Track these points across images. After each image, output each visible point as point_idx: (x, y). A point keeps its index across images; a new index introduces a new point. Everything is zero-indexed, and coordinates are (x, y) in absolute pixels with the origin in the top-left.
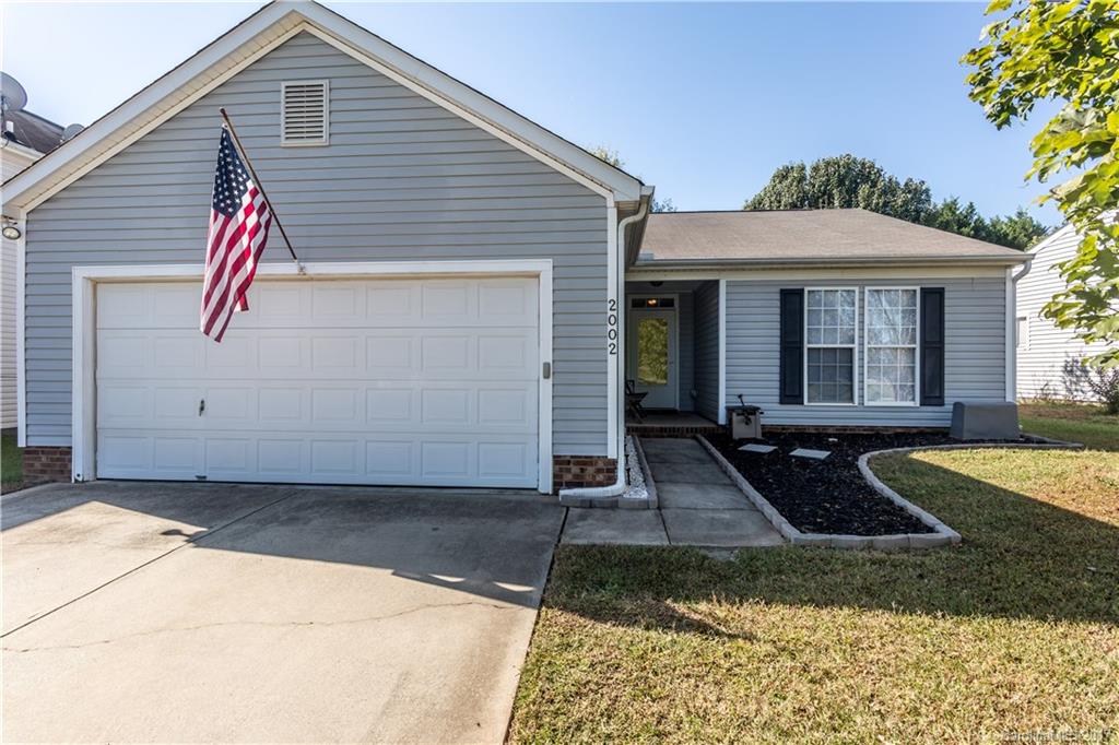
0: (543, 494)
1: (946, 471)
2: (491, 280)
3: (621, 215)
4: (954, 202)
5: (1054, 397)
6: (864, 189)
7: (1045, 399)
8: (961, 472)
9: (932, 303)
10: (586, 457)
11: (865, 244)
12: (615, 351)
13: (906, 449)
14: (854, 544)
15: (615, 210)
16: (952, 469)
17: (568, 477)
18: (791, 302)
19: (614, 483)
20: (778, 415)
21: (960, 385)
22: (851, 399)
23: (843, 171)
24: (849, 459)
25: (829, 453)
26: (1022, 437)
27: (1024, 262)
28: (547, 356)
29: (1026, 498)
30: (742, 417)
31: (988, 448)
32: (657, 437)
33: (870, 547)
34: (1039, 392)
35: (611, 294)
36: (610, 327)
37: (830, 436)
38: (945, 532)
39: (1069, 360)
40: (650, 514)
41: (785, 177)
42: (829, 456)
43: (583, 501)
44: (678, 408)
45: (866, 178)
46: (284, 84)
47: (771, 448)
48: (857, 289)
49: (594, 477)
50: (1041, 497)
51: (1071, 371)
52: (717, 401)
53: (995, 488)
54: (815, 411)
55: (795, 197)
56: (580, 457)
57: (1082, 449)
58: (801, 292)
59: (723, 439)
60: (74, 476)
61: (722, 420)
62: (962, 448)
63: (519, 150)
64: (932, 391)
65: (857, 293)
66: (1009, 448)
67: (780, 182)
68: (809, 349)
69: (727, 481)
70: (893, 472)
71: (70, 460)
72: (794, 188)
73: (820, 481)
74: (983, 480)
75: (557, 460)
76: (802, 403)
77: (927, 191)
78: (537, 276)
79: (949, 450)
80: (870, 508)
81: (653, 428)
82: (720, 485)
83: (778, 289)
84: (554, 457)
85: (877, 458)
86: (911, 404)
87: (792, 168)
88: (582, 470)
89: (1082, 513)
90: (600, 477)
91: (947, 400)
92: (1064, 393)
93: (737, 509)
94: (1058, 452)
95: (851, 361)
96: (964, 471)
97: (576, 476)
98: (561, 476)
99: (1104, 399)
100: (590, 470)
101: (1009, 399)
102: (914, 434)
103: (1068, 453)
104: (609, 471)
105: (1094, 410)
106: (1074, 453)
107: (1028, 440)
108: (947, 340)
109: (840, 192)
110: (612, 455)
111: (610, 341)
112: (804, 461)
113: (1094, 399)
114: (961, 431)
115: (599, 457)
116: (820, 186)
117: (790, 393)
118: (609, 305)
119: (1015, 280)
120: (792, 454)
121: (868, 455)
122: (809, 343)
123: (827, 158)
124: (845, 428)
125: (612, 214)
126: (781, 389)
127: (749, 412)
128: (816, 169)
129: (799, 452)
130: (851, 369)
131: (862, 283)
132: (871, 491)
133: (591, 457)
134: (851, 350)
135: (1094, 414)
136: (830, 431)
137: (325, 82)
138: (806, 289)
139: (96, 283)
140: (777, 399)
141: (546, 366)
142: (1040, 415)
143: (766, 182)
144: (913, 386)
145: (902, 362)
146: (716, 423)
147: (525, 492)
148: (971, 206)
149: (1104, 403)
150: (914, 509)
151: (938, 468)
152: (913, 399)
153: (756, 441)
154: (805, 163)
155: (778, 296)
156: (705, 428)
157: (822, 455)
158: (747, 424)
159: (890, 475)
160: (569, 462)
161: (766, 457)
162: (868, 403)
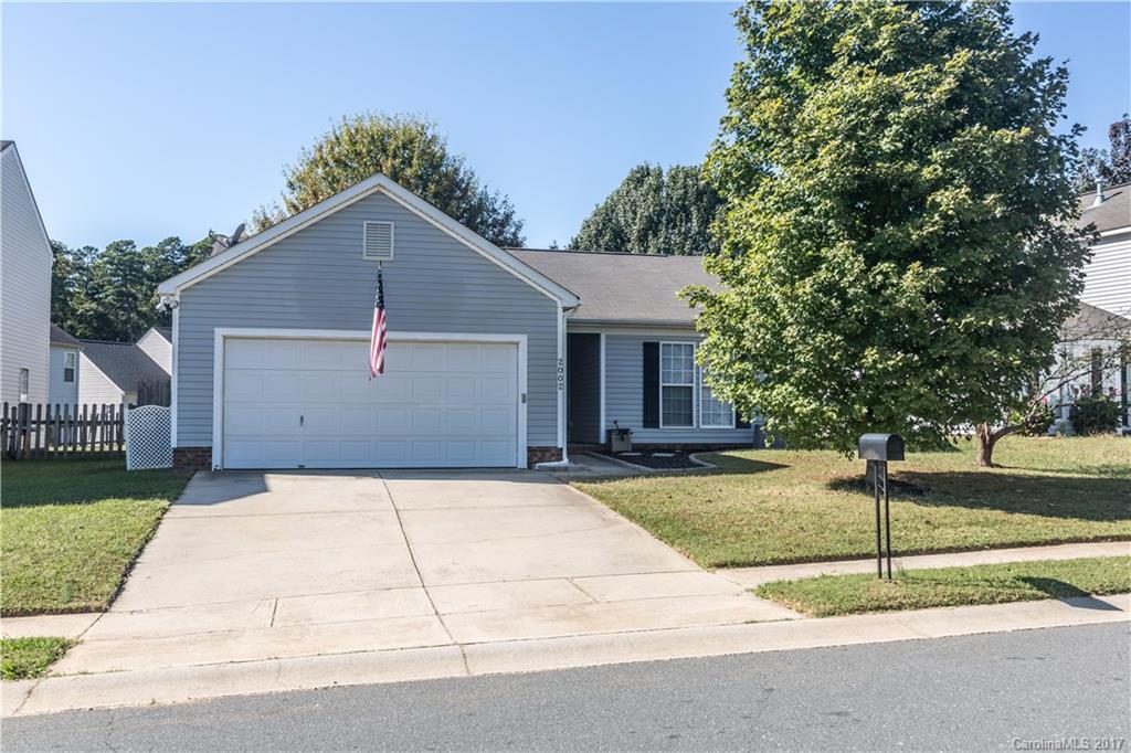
0: (522, 469)
2: (489, 346)
10: (545, 447)
12: (562, 387)
15: (562, 309)
17: (535, 459)
18: (651, 351)
19: (561, 460)
20: (643, 435)
22: (691, 423)
28: (524, 389)
30: (618, 437)
35: (560, 356)
36: (559, 374)
43: (550, 468)
46: (365, 222)
47: (639, 454)
48: (694, 344)
49: (551, 456)
52: (599, 426)
54: (667, 433)
55: (651, 210)
56: (542, 447)
58: (658, 343)
59: (606, 453)
60: (213, 466)
61: (603, 440)
65: (694, 347)
67: (635, 188)
68: (663, 387)
71: (211, 456)
72: (651, 198)
75: (530, 449)
76: (658, 427)
78: (517, 344)
83: (641, 342)
84: (528, 448)
85: (700, 455)
86: (729, 427)
87: (648, 171)
88: (544, 454)
90: (553, 457)
95: (691, 396)
97: (540, 457)
98: (532, 457)
100: (549, 453)
102: (732, 448)
104: (558, 453)
109: (698, 210)
110: (560, 446)
111: (559, 382)
114: (758, 444)
115: (552, 447)
116: (678, 200)
117: (650, 420)
118: (559, 362)
120: (653, 456)
122: (663, 382)
123: (686, 166)
124: (687, 445)
125: (560, 311)
126: (644, 417)
127: (623, 434)
128: (674, 177)
129: (657, 455)
130: (691, 402)
133: (548, 447)
134: (691, 388)
137: (392, 223)
138: (661, 343)
139: (225, 338)
140: (641, 424)
141: (524, 395)
143: (619, 184)
146: (599, 442)
147: (510, 469)
152: (731, 423)
153: (628, 452)
154: (663, 168)
155: (641, 348)
157: (670, 455)
158: (622, 440)
160: (536, 450)
161: (637, 457)
162: (702, 427)
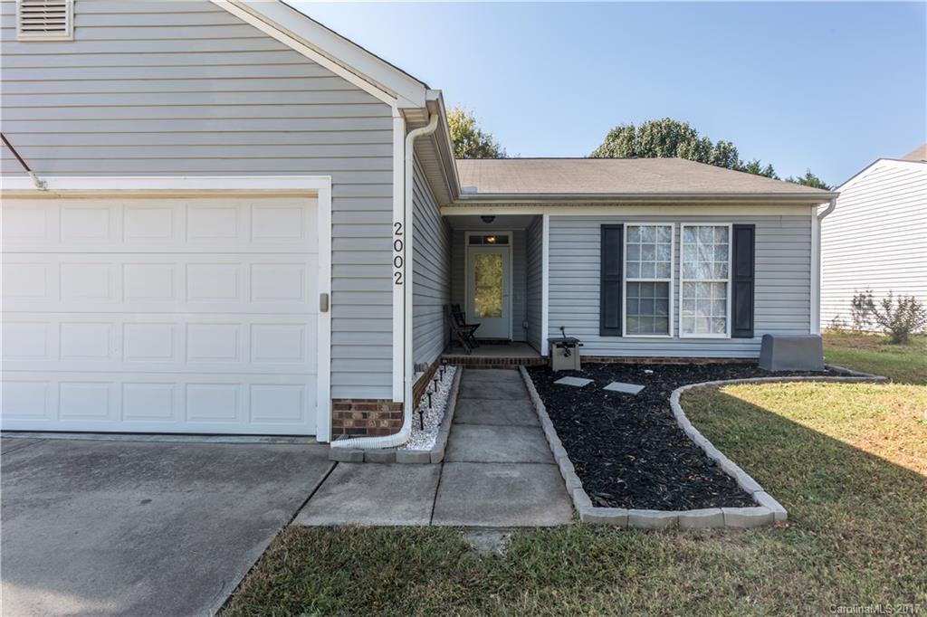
0: (321, 443)
1: (759, 410)
2: (262, 200)
3: (409, 127)
4: (757, 164)
5: (843, 328)
6: (681, 147)
7: (836, 329)
8: (774, 410)
9: (744, 237)
10: (369, 401)
11: (683, 183)
12: (401, 280)
13: (719, 382)
14: (657, 523)
15: (402, 121)
16: (766, 407)
17: (349, 423)
18: (611, 237)
19: (398, 431)
20: (598, 346)
21: (769, 318)
22: (667, 331)
23: (664, 132)
24: (662, 393)
25: (643, 387)
26: (826, 368)
27: (829, 200)
28: (326, 288)
29: (849, 447)
30: (561, 349)
31: (798, 381)
32: (481, 368)
33: (676, 527)
34: (831, 323)
35: (397, 216)
36: (395, 254)
37: (647, 367)
38: (770, 506)
39: (858, 295)
40: (427, 471)
41: (617, 136)
42: (643, 391)
43: (355, 455)
44: (511, 338)
45: (684, 139)
47: (587, 382)
48: (673, 225)
49: (378, 423)
50: (864, 446)
51: (860, 305)
52: (540, 333)
53: (813, 433)
54: (633, 344)
55: (625, 153)
56: (363, 400)
57: (887, 381)
58: (621, 227)
59: (543, 373)
61: (545, 352)
62: (772, 382)
63: (316, 63)
64: (743, 322)
65: (673, 229)
66: (818, 381)
67: (613, 141)
68: (628, 283)
69: (533, 422)
70: (706, 411)
72: (624, 146)
73: (629, 422)
74: (798, 421)
75: (337, 404)
76: (621, 335)
77: (734, 151)
78: (317, 196)
79: (759, 383)
80: (680, 461)
81: (478, 359)
82: (523, 426)
83: (598, 225)
84: (333, 400)
85: (688, 393)
86: (722, 336)
87: (624, 129)
88: (365, 416)
89: (917, 470)
90: (385, 424)
91: (756, 332)
92: (852, 324)
93: (531, 462)
94: (866, 386)
95: (667, 294)
96: (777, 410)
97: (357, 422)
98: (341, 423)
99: (889, 330)
100: (374, 415)
101: (813, 332)
102: (726, 365)
103: (875, 387)
104: (394, 416)
105: (880, 340)
106: (880, 387)
107: (833, 373)
108: (757, 274)
109: (662, 149)
110: (397, 397)
111: (395, 270)
112: (617, 397)
113: (878, 330)
114: (770, 361)
115: (383, 400)
116: (646, 144)
117: (610, 325)
118: (395, 229)
119: (820, 218)
120: (606, 388)
121: (681, 390)
122: (627, 277)
123: (653, 120)
124: (661, 359)
125: (398, 125)
126: (601, 321)
127: (568, 345)
128: (643, 130)
129: (615, 386)
130: (667, 301)
131: (678, 219)
132: (680, 436)
133: (375, 401)
134: (667, 284)
135: (880, 343)
136: (647, 362)
138: (626, 225)
140: (597, 331)
141: (325, 298)
142: (833, 344)
143: (603, 141)
144: (725, 319)
145: (714, 296)
146: (540, 353)
147: (301, 440)
148: (770, 168)
149: (889, 333)
150: (729, 465)
151: (751, 407)
152: (725, 332)
153: (574, 374)
154: (635, 125)
155: (599, 232)
156: (528, 360)
157: (635, 389)
158: (566, 356)
159: (702, 415)
160: (350, 407)
161: (579, 393)
162: (683, 335)
